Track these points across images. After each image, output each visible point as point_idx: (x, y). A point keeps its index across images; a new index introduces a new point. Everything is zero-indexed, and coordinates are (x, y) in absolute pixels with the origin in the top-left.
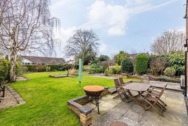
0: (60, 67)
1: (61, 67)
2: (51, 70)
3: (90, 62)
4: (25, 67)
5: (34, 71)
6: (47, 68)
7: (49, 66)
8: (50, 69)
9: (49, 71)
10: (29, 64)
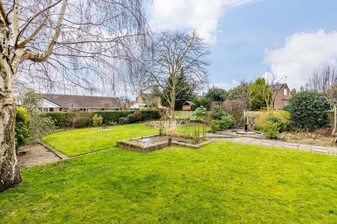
0: (121, 116)
1: (125, 116)
2: (104, 122)
3: (187, 104)
4: (46, 120)
5: (66, 126)
6: (95, 118)
7: (99, 114)
8: (101, 121)
9: (99, 125)
10: (51, 109)
